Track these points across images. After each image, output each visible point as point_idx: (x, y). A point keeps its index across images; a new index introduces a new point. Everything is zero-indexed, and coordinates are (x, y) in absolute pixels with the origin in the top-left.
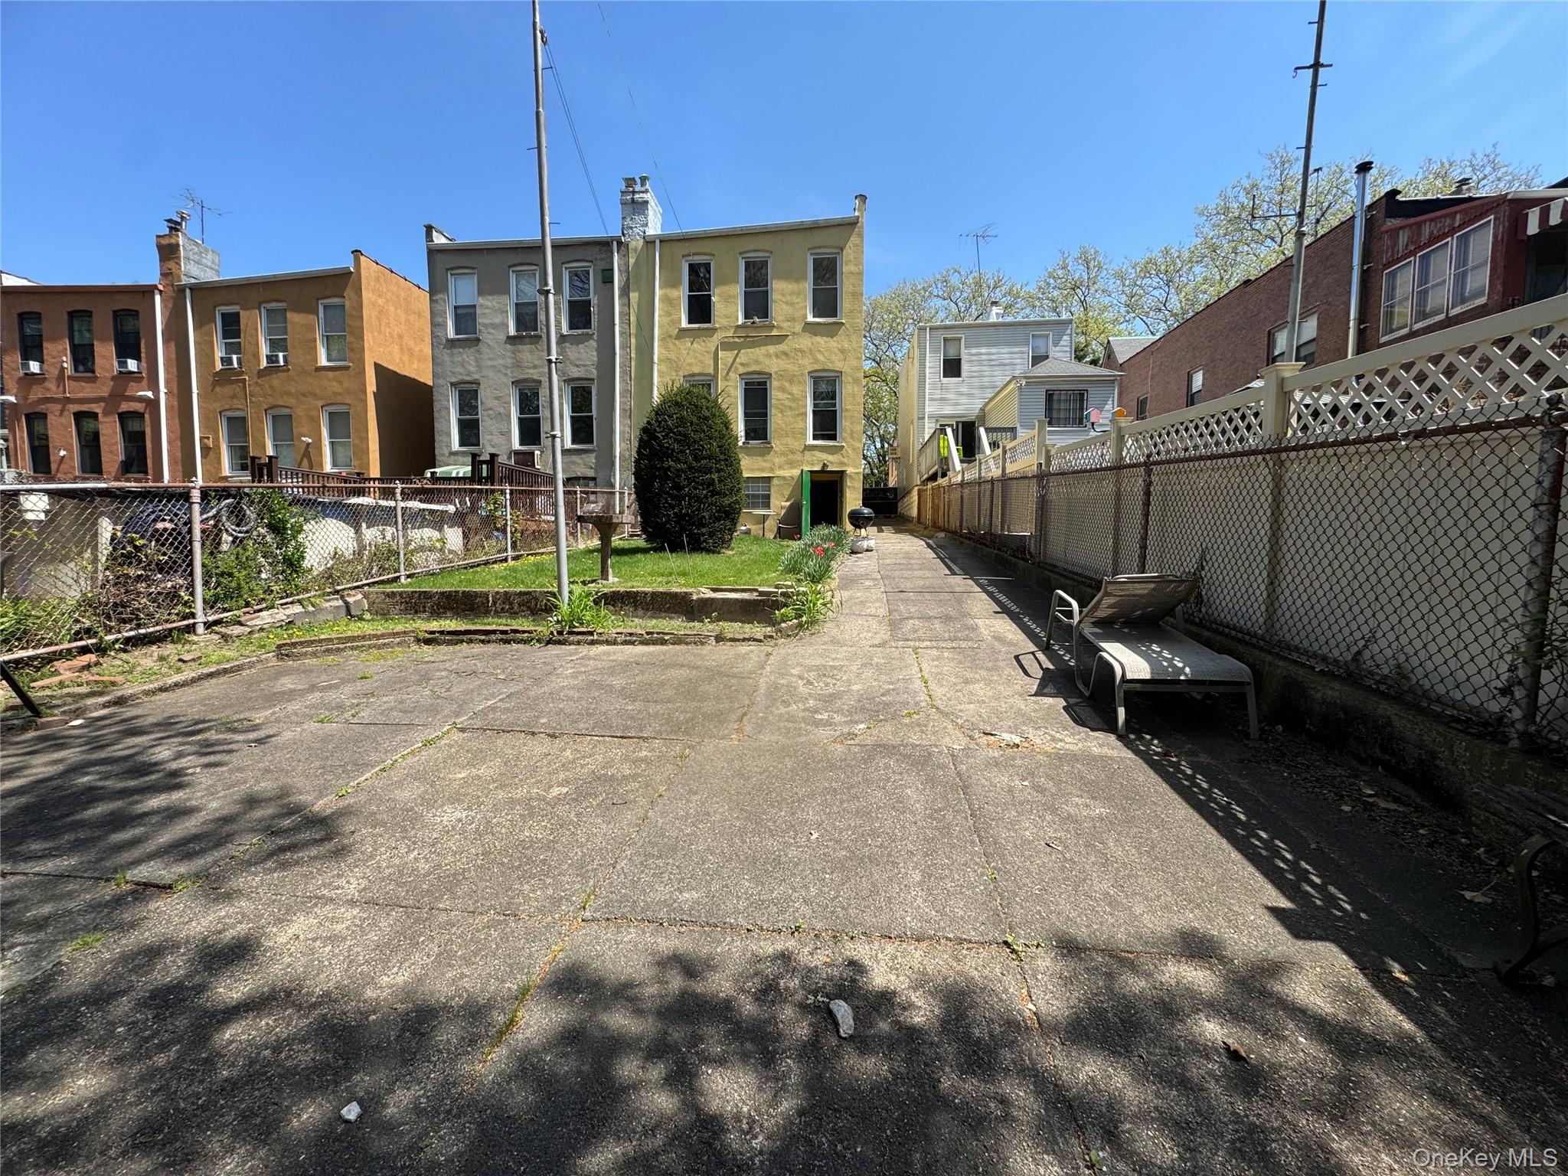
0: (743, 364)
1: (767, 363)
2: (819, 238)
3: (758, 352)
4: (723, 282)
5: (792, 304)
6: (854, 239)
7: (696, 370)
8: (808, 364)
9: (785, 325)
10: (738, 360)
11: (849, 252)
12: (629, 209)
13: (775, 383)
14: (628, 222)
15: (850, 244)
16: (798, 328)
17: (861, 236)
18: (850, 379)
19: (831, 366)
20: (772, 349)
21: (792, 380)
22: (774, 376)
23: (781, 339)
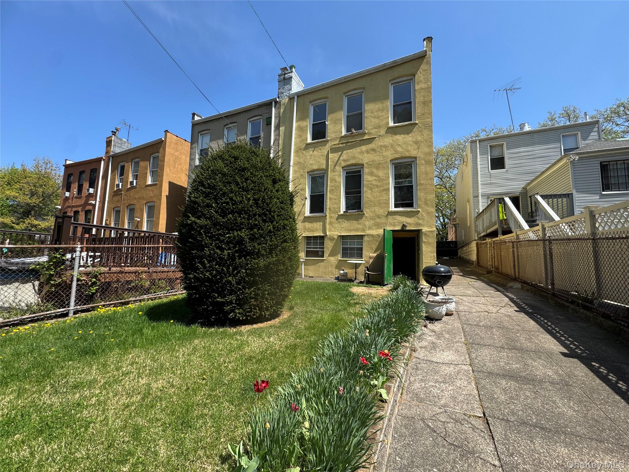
0: (344, 160)
1: (361, 157)
2: (396, 72)
3: (355, 152)
4: (333, 111)
5: (378, 117)
6: (423, 67)
7: (315, 167)
8: (390, 155)
9: (373, 131)
10: (341, 158)
11: (420, 76)
12: (282, 83)
13: (366, 170)
14: (281, 90)
15: (421, 70)
16: (383, 132)
17: (429, 63)
18: (423, 162)
19: (407, 154)
20: (364, 148)
21: (378, 166)
22: (365, 165)
23: (371, 140)
